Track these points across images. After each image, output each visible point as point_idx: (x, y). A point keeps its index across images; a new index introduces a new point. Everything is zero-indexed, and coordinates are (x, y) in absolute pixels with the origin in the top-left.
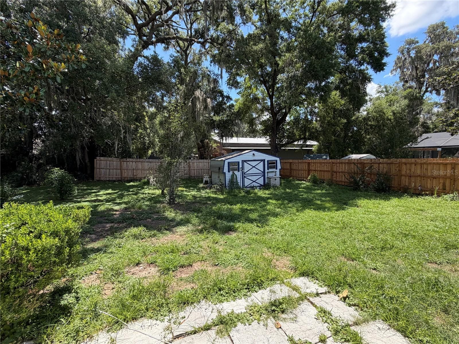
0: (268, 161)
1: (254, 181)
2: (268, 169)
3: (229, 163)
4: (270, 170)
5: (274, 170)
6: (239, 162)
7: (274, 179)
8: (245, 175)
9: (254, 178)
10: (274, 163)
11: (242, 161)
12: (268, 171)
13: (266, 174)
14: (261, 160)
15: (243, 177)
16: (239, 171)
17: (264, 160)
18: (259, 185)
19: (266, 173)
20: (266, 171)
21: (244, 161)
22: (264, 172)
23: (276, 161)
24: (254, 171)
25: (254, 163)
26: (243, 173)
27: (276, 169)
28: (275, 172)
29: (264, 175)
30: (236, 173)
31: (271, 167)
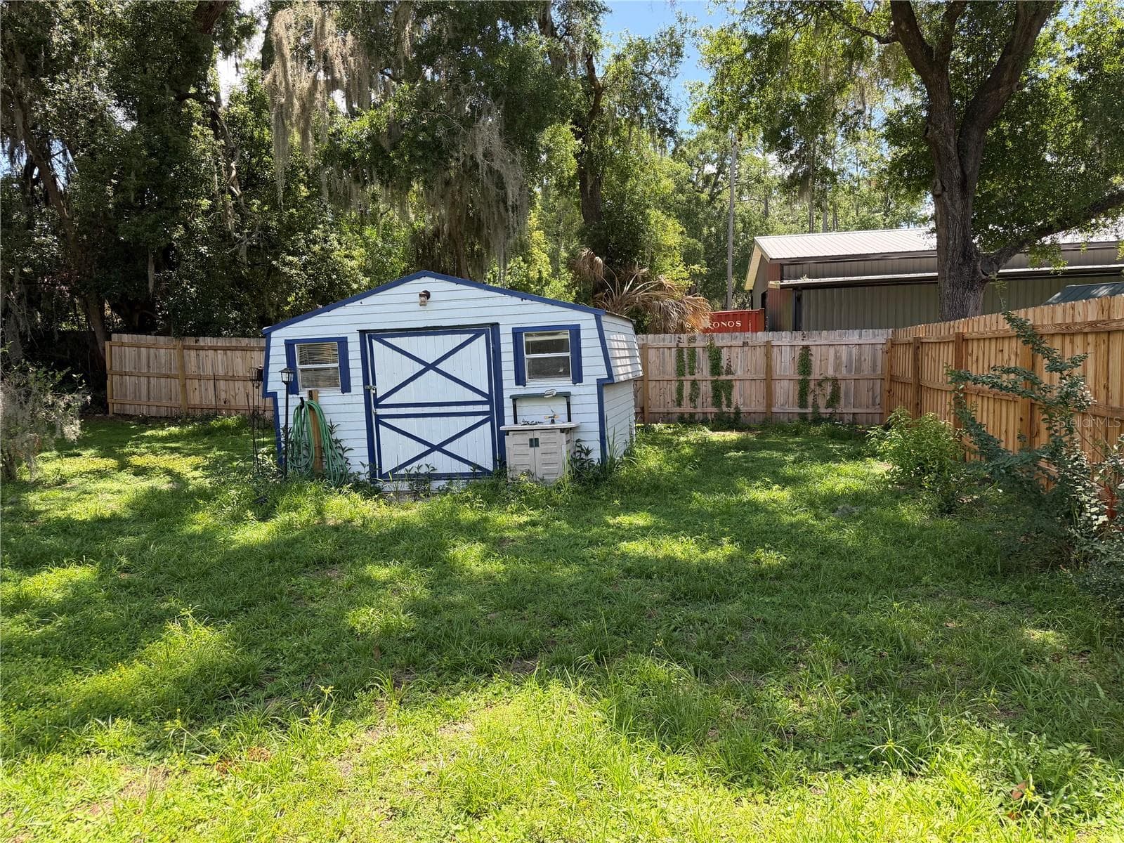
0: (517, 334)
1: (433, 448)
2: (520, 380)
3: (289, 345)
4: (535, 386)
5: (563, 384)
6: (343, 342)
7: (526, 439)
8: (381, 412)
9: (436, 430)
10: (558, 346)
11: (362, 333)
12: (520, 391)
13: (508, 412)
14: (476, 330)
15: (373, 424)
16: (346, 388)
17: (495, 326)
18: (467, 469)
19: (508, 403)
20: (510, 387)
21: (367, 336)
22: (494, 396)
23: (575, 331)
24: (432, 388)
25: (430, 348)
26: (372, 401)
27: (578, 378)
28: (567, 396)
29: (495, 416)
30: (330, 399)
31: (541, 370)
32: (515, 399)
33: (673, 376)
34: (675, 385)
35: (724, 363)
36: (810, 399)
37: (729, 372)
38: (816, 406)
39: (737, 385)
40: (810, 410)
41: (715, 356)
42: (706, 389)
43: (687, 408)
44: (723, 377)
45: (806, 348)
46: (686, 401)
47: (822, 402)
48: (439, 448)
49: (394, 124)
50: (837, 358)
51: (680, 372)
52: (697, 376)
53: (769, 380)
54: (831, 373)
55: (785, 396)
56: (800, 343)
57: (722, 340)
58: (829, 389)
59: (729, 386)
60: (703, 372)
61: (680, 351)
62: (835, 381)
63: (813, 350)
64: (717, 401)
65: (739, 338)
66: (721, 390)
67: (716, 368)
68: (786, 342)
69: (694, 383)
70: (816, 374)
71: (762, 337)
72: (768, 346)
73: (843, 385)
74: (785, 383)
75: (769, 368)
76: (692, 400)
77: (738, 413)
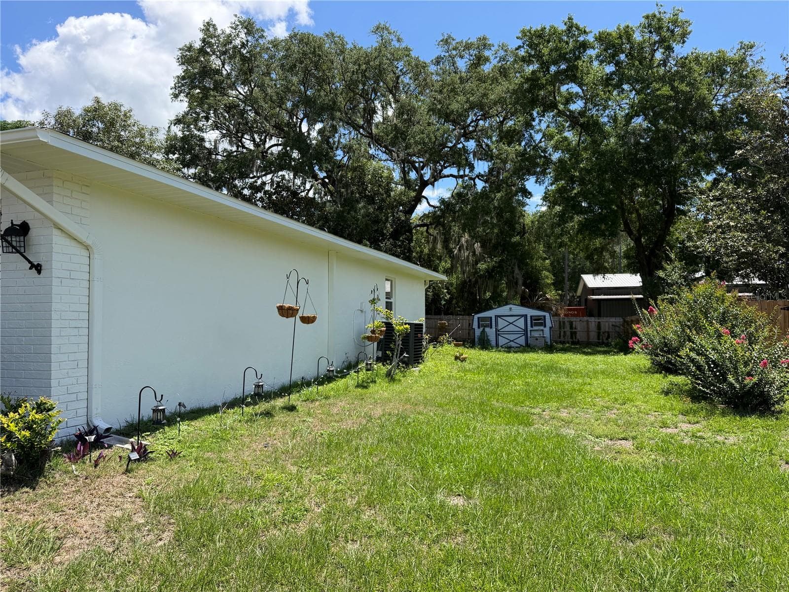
0: (531, 317)
1: (511, 341)
2: (532, 327)
3: (478, 318)
4: (535, 328)
5: (542, 328)
6: (491, 318)
7: (535, 338)
8: (499, 333)
9: (512, 337)
10: (541, 320)
11: (495, 316)
12: (532, 329)
13: (529, 333)
14: (522, 316)
15: (497, 335)
16: (491, 328)
17: (526, 315)
18: (519, 345)
20: (529, 328)
21: (497, 317)
22: (526, 330)
23: (545, 316)
24: (511, 328)
25: (511, 319)
26: (497, 331)
27: (545, 326)
28: (543, 330)
29: (526, 334)
30: (487, 329)
31: (536, 325)
32: (531, 331)
33: (558, 329)
34: (558, 332)
35: (574, 326)
36: (601, 337)
37: (575, 329)
38: (603, 339)
39: (578, 333)
40: (601, 341)
41: (571, 323)
42: (568, 333)
43: (562, 339)
44: (574, 330)
45: (599, 322)
46: (562, 337)
47: (604, 339)
48: (512, 341)
49: (494, 267)
50: (609, 325)
51: (560, 328)
52: (566, 330)
53: (588, 331)
54: (607, 330)
55: (593, 336)
56: (597, 320)
57: (573, 319)
58: (606, 335)
59: (575, 333)
60: (568, 329)
61: (560, 322)
62: (608, 332)
63: (601, 323)
64: (572, 338)
65: (578, 319)
66: (573, 334)
67: (571, 327)
68: (593, 321)
69: (564, 332)
70: (602, 330)
71: (585, 318)
72: (587, 321)
73: (610, 333)
74: (593, 333)
75: (588, 328)
76: (564, 337)
77: (578, 341)
